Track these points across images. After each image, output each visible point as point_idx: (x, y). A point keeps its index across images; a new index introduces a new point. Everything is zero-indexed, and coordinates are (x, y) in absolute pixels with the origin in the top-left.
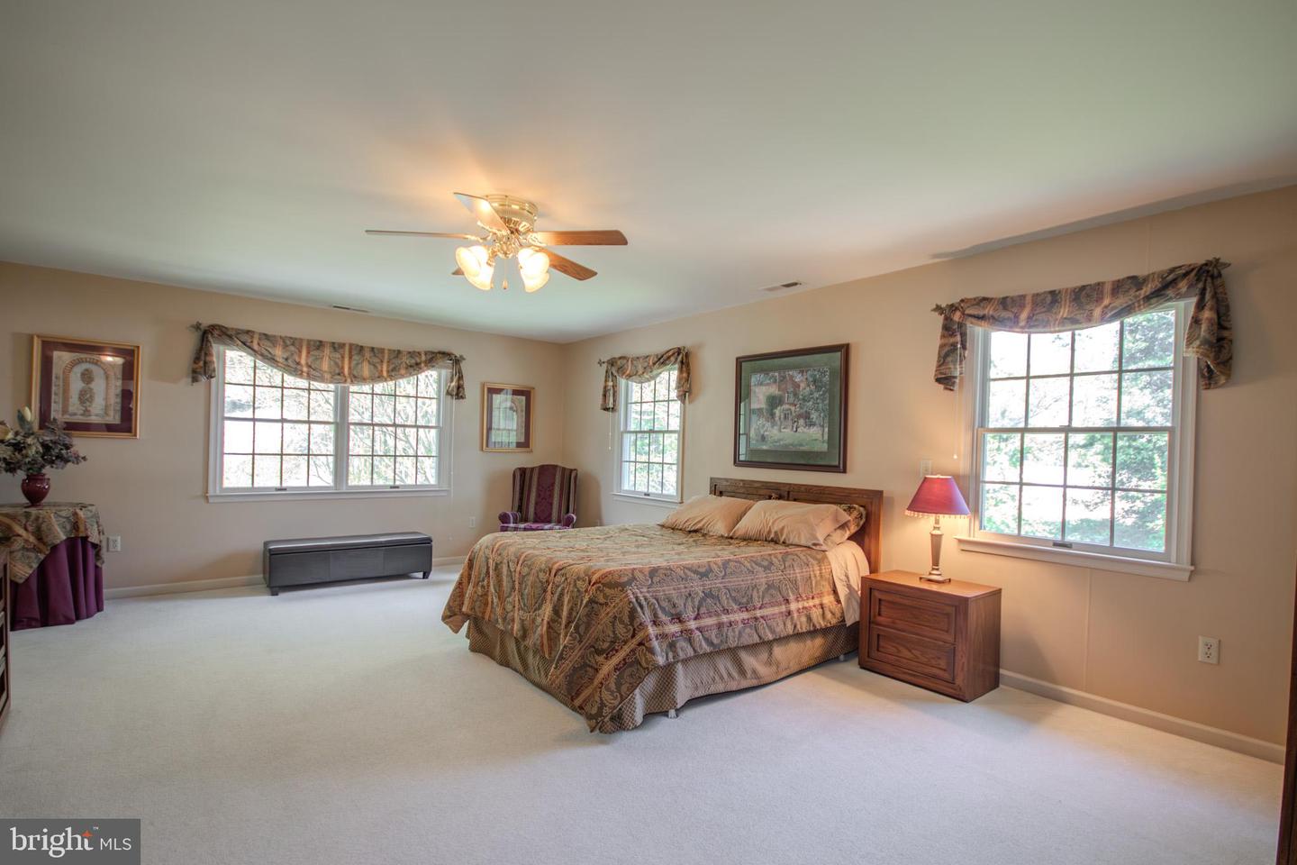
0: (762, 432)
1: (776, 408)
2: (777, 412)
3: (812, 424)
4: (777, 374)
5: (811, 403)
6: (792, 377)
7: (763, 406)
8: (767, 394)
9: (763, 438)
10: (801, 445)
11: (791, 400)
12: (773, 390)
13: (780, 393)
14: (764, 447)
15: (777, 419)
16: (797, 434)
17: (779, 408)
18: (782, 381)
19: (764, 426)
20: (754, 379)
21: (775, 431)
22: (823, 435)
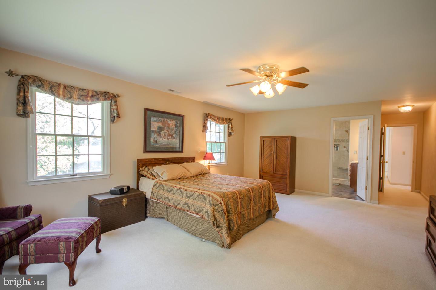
0: (156, 140)
1: (161, 131)
2: (162, 133)
3: (174, 138)
4: (162, 119)
5: (173, 131)
6: (167, 121)
7: (156, 130)
8: (158, 126)
9: (156, 142)
10: (170, 145)
11: (167, 129)
12: (160, 125)
13: (163, 126)
14: (157, 146)
15: (162, 135)
16: (169, 141)
17: (162, 131)
18: (164, 122)
19: (157, 137)
20: (153, 119)
21: (161, 139)
22: (177, 141)
